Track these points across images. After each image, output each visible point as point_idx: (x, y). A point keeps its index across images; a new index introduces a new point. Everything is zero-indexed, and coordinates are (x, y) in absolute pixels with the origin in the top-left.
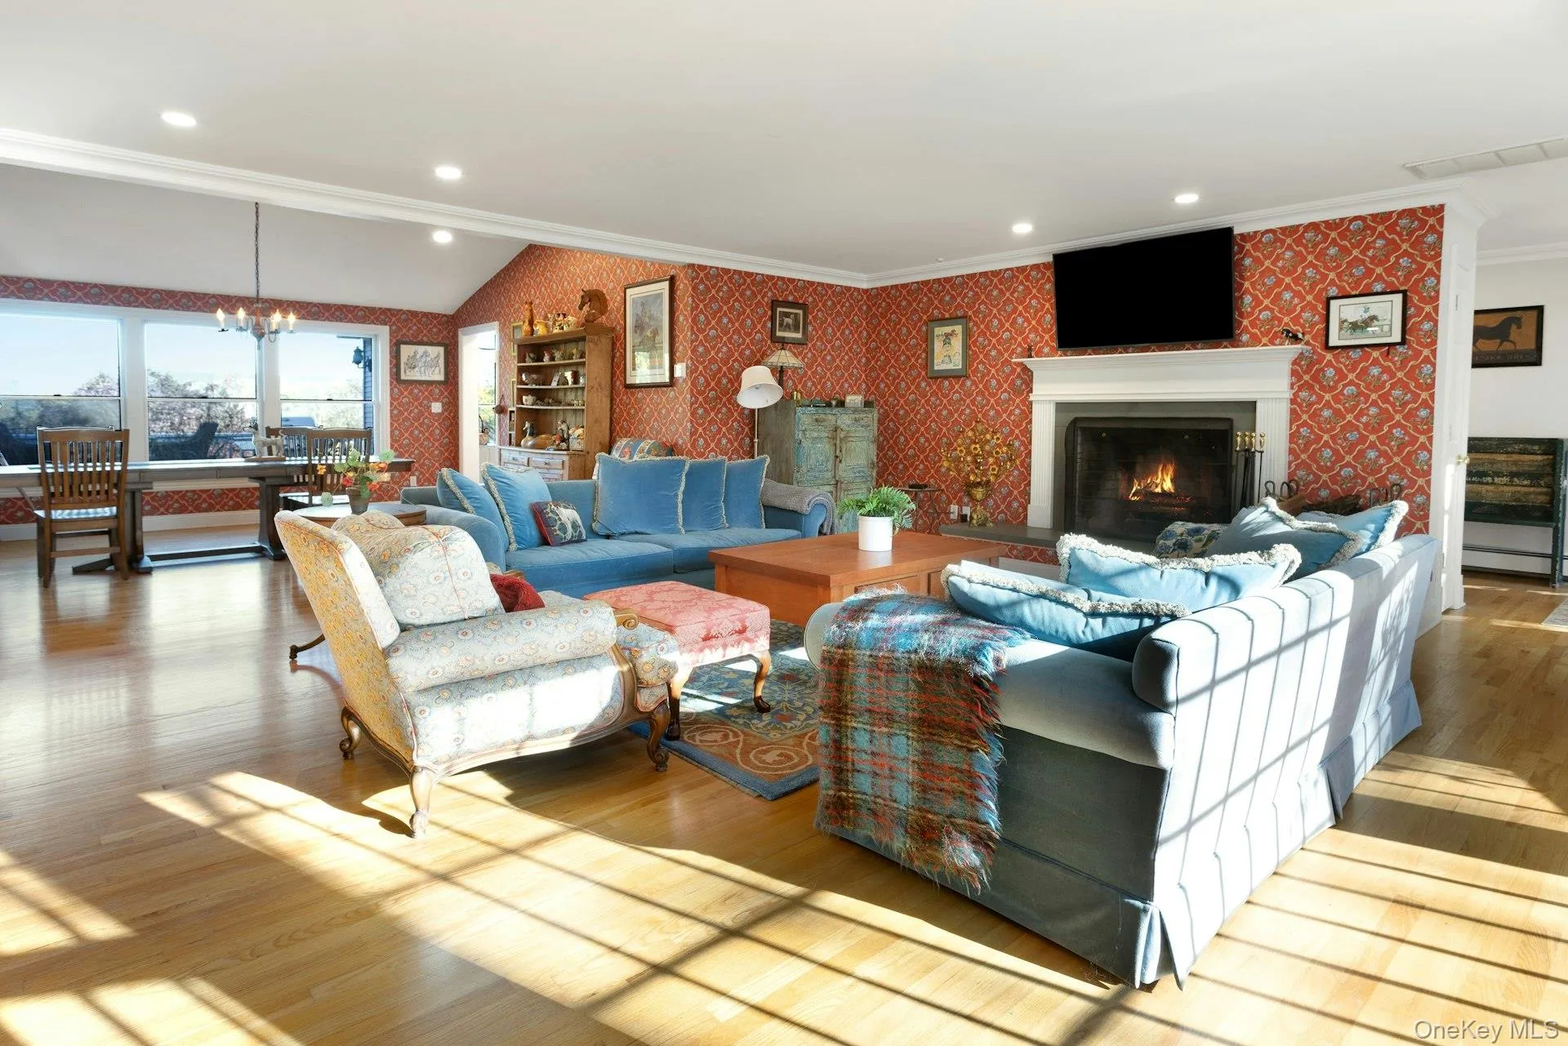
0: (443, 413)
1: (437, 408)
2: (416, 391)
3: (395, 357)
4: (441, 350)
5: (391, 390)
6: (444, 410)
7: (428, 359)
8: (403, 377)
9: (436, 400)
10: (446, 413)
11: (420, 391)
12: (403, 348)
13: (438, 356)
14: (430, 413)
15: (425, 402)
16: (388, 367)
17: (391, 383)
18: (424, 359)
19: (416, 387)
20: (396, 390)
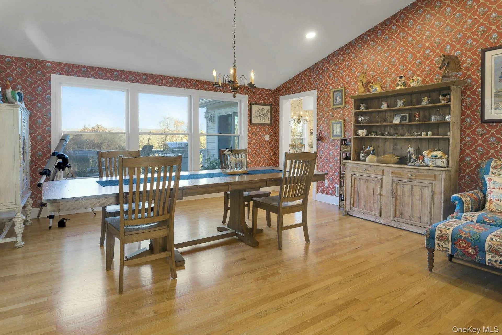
0: (269, 140)
1: (267, 137)
2: (258, 129)
3: (250, 111)
4: (269, 108)
5: (248, 128)
6: (270, 139)
7: (264, 112)
8: (253, 122)
9: (267, 134)
10: (271, 141)
11: (260, 129)
12: (254, 107)
13: (268, 111)
14: (264, 140)
15: (262, 135)
16: (247, 116)
17: (248, 124)
18: (262, 113)
19: (258, 127)
20: (250, 129)
